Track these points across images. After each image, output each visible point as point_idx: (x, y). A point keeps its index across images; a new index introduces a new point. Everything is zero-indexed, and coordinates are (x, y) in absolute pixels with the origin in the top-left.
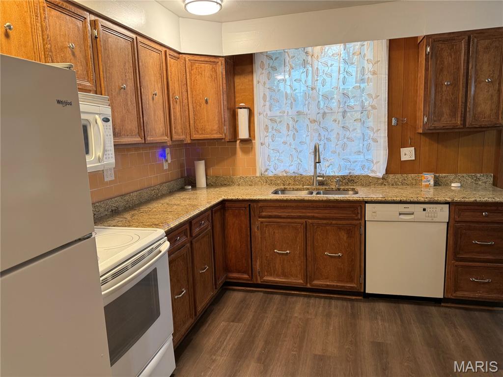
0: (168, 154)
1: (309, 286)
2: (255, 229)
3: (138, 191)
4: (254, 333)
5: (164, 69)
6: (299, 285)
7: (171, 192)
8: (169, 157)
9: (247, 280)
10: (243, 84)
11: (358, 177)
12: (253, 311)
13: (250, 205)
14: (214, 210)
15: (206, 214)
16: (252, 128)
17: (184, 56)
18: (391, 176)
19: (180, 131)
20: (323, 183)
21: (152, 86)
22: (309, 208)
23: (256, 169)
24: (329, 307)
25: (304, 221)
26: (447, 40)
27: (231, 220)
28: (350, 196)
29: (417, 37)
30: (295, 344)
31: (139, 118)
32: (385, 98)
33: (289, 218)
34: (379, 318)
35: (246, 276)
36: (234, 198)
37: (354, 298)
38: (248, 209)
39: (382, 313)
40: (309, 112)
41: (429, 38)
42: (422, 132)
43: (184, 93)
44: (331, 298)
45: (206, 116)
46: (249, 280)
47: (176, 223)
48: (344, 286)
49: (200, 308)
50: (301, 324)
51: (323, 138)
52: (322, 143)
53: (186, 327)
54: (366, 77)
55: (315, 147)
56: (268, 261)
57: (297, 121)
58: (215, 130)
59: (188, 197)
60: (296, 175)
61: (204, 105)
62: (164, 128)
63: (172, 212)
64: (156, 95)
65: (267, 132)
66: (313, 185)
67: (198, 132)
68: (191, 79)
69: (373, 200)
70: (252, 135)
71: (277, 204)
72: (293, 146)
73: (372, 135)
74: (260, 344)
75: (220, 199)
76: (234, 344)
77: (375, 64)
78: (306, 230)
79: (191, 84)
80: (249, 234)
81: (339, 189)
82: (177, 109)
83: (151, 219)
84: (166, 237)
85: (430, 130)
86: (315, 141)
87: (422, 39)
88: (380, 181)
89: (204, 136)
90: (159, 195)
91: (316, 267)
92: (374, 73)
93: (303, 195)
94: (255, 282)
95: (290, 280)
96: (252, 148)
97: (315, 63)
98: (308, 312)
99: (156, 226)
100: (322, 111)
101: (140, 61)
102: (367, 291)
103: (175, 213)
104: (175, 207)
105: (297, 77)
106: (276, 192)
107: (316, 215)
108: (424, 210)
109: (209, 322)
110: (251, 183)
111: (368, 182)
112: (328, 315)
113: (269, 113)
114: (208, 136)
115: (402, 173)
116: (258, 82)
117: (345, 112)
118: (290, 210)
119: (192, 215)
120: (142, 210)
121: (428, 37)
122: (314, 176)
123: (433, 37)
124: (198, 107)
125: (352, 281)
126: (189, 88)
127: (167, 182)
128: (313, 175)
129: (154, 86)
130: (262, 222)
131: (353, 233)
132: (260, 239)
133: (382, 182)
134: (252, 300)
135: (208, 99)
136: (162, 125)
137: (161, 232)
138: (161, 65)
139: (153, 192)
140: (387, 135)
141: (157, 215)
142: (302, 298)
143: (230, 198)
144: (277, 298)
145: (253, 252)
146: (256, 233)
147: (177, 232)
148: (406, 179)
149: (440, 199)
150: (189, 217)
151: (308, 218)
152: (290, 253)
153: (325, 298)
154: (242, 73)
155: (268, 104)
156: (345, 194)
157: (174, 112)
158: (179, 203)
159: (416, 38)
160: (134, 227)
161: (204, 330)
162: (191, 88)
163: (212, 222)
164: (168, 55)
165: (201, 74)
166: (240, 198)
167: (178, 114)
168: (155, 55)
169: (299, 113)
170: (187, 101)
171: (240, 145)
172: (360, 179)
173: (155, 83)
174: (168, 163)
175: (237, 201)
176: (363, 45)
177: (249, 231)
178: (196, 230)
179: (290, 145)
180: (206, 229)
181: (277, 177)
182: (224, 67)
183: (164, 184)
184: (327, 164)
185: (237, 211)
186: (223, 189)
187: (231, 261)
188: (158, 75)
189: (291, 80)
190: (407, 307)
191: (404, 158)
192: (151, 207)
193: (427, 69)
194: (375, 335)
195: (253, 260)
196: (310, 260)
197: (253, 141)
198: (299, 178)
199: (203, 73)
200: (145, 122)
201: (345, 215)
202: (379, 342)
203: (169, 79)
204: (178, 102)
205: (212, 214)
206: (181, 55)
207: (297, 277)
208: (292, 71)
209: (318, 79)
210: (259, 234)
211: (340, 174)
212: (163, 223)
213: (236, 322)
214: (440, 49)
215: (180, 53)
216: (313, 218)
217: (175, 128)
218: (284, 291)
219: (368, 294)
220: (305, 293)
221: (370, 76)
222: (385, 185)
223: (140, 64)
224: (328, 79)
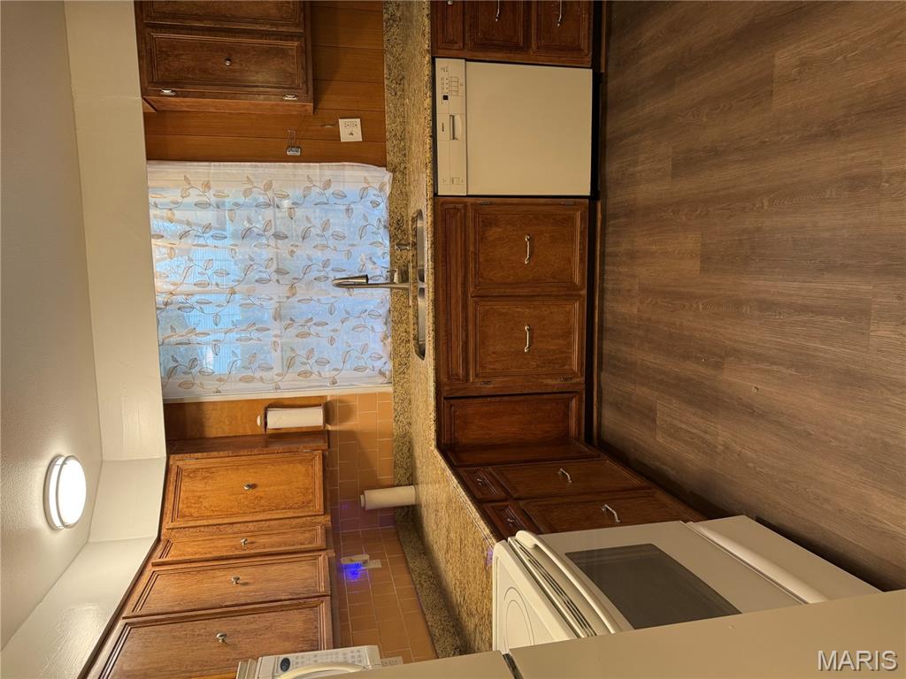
0: (352, 560)
1: (584, 292)
2: (489, 388)
3: (423, 612)
4: (672, 381)
5: (189, 565)
6: (583, 308)
7: (425, 550)
8: (358, 559)
9: (580, 400)
10: (220, 421)
11: (391, 213)
12: (633, 387)
13: (445, 398)
14: (455, 464)
15: (464, 474)
16: (304, 403)
17: (164, 531)
18: (389, 158)
19: (307, 535)
20: (403, 273)
21: (222, 586)
22: (449, 292)
23: (380, 393)
24: (617, 256)
25: (471, 301)
26: (152, 61)
27: (474, 433)
28: (425, 224)
29: (145, 114)
30: (684, 306)
31: (282, 609)
32: (251, 166)
33: (467, 326)
34: (631, 169)
35: (574, 404)
36: (433, 428)
37: (599, 216)
38: (453, 402)
39: (622, 167)
40: (276, 299)
41: (146, 89)
42: (312, 104)
43: (236, 530)
44: (603, 254)
45: (280, 488)
46: (581, 398)
47: (482, 524)
48: (581, 233)
49: (636, 481)
50: (650, 300)
51: (322, 274)
52: (332, 275)
53: (670, 502)
54: (213, 200)
55: (339, 285)
56: (544, 363)
57: (291, 320)
58: (306, 470)
59: (433, 516)
60: (390, 320)
61: (259, 492)
62: (303, 563)
63: (461, 539)
64: (238, 579)
65: (311, 373)
66: (407, 289)
67: (311, 501)
68: (209, 517)
69: (432, 182)
70: (316, 402)
71: (443, 348)
72: (338, 325)
73: (318, 190)
74: (690, 369)
75: (436, 453)
76: (694, 414)
77: (189, 184)
78: (487, 296)
79: (218, 517)
80: (498, 399)
81: (414, 244)
82: (266, 542)
83: (475, 577)
84: (509, 539)
85: (307, 91)
86: (328, 286)
87: (149, 103)
88: (399, 175)
89: (317, 490)
90: (430, 573)
91: (551, 280)
92: (207, 186)
93: (425, 304)
94: (583, 387)
95: (577, 326)
96: (341, 401)
97: (184, 288)
98: (629, 291)
99: (487, 561)
100: (275, 277)
101: (170, 610)
102: (588, 193)
103: (463, 531)
104: (452, 535)
105: (210, 321)
106: (422, 354)
107: (460, 280)
108: (446, 98)
109: (658, 464)
110: (405, 402)
111: (399, 197)
112: (632, 255)
113: (276, 371)
114: (317, 483)
115: (384, 140)
116: (218, 392)
117: (277, 236)
118: (454, 325)
119: (466, 497)
120: (460, 600)
121: (144, 93)
122: (392, 288)
123: (146, 84)
124: (262, 502)
125: (571, 219)
126: (226, 521)
127: (406, 559)
128: (389, 290)
129: (221, 582)
130: (477, 376)
131: (488, 217)
132: (506, 379)
133: (400, 173)
134: (614, 390)
135: (247, 483)
136: (295, 566)
137: (499, 550)
138: (180, 571)
139: (425, 584)
140: (318, 164)
141: (468, 567)
142: (607, 304)
143: (432, 435)
144: (608, 346)
145: (531, 391)
146: (496, 386)
147: (499, 524)
148: (394, 133)
149: (427, 72)
150: (470, 503)
151: (465, 293)
152: (528, 325)
153: (603, 263)
154: (199, 423)
155: (258, 374)
156: (422, 234)
157: (272, 546)
158: (444, 531)
159: (147, 116)
160: (491, 603)
161: (673, 473)
162: (227, 516)
163: (480, 465)
164: (161, 560)
165: (200, 497)
166: (433, 416)
167: (275, 539)
168: (159, 584)
169: (277, 316)
170: (251, 524)
171: (336, 424)
172: (396, 210)
173: (216, 580)
174: (371, 559)
175: (438, 421)
176: (156, 205)
177: (493, 399)
178: (495, 491)
179: (335, 330)
180: (491, 474)
181: (394, 354)
182: (188, 455)
183: (411, 565)
184: (369, 266)
185: (457, 422)
186: (418, 452)
187: (548, 432)
188: (200, 577)
189: (215, 332)
190: (611, 127)
191: (358, 137)
192: (453, 583)
193: (203, 95)
194: (660, 174)
195: (543, 391)
196: (539, 290)
197: (329, 399)
198: (396, 314)
199: (198, 494)
200: (290, 597)
201: (459, 230)
202: (673, 165)
203: (208, 556)
204: (253, 539)
205: (465, 466)
206: (162, 538)
207: (569, 312)
208: (198, 331)
209: (214, 283)
210: (499, 380)
211: (387, 243)
212: (483, 549)
213: (656, 414)
214: (167, 74)
215: (159, 540)
216: (464, 284)
217: (303, 544)
218: (596, 335)
219: (591, 192)
220: (597, 298)
221: (212, 192)
222: (405, 168)
223: (177, 609)
224: (216, 265)
